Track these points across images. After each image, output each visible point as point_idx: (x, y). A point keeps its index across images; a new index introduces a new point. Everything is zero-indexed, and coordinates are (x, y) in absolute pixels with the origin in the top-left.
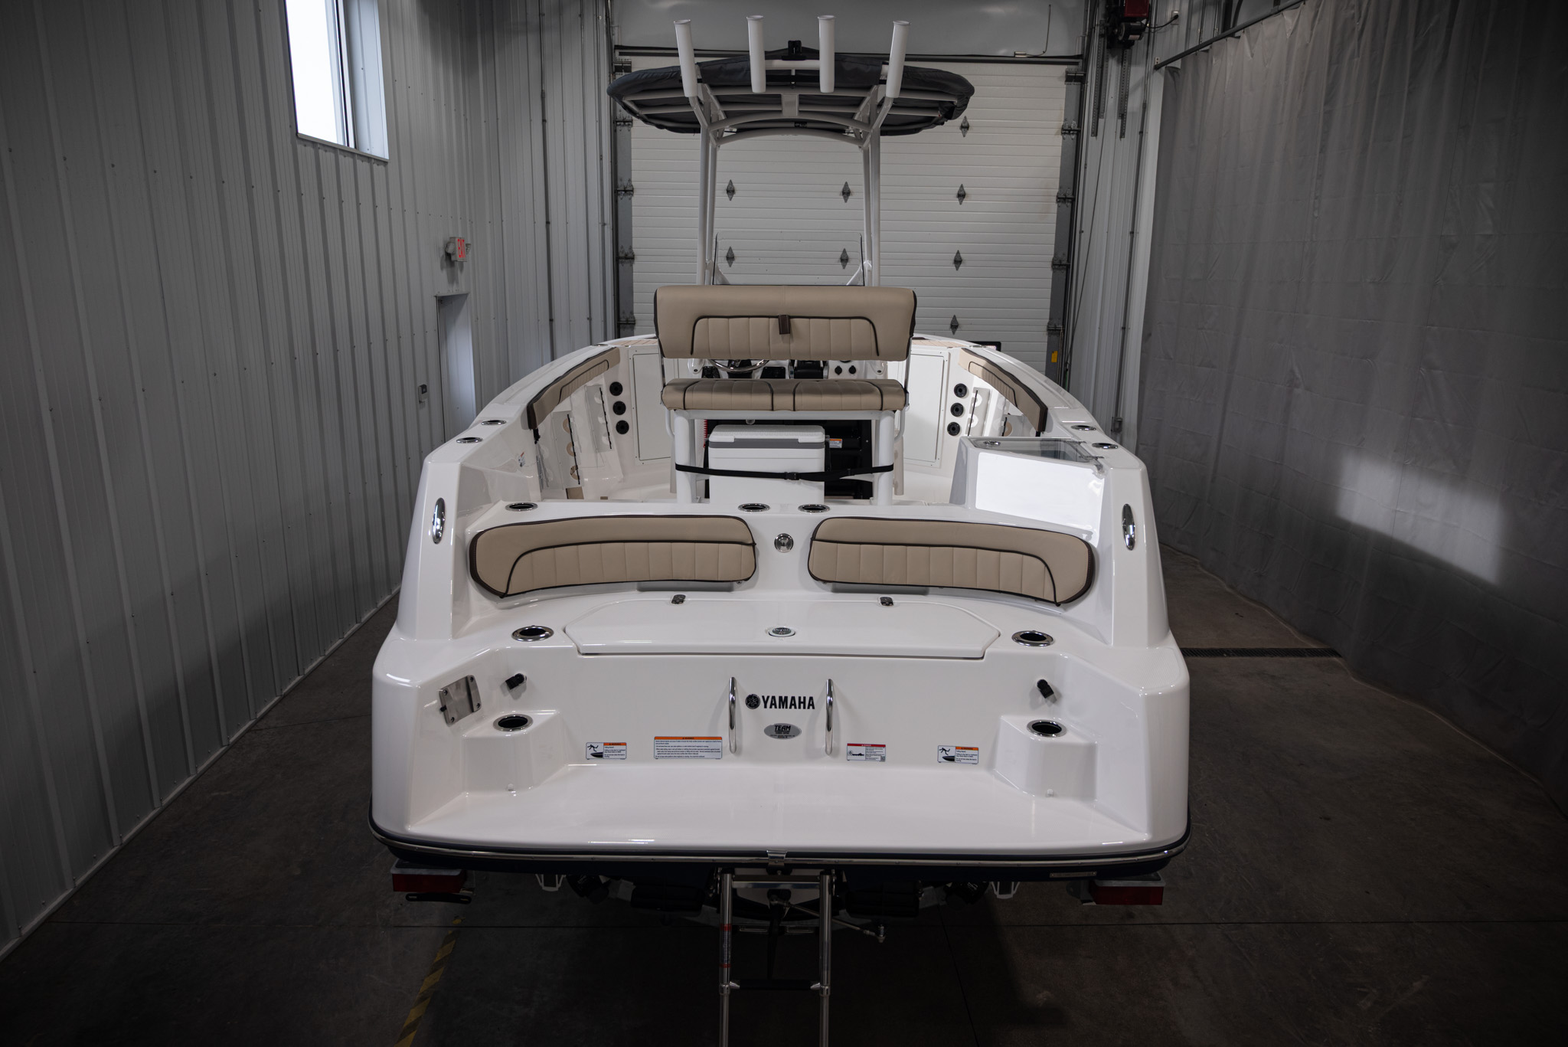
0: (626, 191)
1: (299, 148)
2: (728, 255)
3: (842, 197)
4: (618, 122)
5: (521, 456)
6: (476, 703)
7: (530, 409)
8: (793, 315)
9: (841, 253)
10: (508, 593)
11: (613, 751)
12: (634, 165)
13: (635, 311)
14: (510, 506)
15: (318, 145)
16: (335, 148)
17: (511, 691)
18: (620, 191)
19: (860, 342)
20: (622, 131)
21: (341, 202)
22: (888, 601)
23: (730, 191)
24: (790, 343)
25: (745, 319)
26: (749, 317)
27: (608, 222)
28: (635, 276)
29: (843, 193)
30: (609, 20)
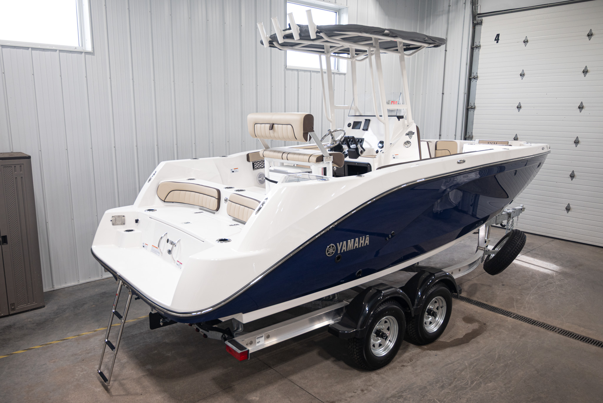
0: (474, 78)
1: (288, 72)
2: (518, 106)
3: (583, 74)
4: (474, 47)
5: (234, 169)
6: (123, 223)
7: (248, 155)
8: (274, 123)
9: (579, 104)
10: (165, 201)
11: (146, 246)
12: (480, 66)
13: (473, 132)
14: (188, 179)
15: (299, 71)
16: (311, 71)
17: (136, 223)
18: (472, 78)
19: (291, 134)
20: (476, 51)
21: (311, 89)
22: (234, 225)
23: (522, 75)
24: (274, 133)
25: (264, 124)
26: (265, 124)
27: (466, 93)
28: (475, 116)
29: (583, 72)
30: (473, 3)
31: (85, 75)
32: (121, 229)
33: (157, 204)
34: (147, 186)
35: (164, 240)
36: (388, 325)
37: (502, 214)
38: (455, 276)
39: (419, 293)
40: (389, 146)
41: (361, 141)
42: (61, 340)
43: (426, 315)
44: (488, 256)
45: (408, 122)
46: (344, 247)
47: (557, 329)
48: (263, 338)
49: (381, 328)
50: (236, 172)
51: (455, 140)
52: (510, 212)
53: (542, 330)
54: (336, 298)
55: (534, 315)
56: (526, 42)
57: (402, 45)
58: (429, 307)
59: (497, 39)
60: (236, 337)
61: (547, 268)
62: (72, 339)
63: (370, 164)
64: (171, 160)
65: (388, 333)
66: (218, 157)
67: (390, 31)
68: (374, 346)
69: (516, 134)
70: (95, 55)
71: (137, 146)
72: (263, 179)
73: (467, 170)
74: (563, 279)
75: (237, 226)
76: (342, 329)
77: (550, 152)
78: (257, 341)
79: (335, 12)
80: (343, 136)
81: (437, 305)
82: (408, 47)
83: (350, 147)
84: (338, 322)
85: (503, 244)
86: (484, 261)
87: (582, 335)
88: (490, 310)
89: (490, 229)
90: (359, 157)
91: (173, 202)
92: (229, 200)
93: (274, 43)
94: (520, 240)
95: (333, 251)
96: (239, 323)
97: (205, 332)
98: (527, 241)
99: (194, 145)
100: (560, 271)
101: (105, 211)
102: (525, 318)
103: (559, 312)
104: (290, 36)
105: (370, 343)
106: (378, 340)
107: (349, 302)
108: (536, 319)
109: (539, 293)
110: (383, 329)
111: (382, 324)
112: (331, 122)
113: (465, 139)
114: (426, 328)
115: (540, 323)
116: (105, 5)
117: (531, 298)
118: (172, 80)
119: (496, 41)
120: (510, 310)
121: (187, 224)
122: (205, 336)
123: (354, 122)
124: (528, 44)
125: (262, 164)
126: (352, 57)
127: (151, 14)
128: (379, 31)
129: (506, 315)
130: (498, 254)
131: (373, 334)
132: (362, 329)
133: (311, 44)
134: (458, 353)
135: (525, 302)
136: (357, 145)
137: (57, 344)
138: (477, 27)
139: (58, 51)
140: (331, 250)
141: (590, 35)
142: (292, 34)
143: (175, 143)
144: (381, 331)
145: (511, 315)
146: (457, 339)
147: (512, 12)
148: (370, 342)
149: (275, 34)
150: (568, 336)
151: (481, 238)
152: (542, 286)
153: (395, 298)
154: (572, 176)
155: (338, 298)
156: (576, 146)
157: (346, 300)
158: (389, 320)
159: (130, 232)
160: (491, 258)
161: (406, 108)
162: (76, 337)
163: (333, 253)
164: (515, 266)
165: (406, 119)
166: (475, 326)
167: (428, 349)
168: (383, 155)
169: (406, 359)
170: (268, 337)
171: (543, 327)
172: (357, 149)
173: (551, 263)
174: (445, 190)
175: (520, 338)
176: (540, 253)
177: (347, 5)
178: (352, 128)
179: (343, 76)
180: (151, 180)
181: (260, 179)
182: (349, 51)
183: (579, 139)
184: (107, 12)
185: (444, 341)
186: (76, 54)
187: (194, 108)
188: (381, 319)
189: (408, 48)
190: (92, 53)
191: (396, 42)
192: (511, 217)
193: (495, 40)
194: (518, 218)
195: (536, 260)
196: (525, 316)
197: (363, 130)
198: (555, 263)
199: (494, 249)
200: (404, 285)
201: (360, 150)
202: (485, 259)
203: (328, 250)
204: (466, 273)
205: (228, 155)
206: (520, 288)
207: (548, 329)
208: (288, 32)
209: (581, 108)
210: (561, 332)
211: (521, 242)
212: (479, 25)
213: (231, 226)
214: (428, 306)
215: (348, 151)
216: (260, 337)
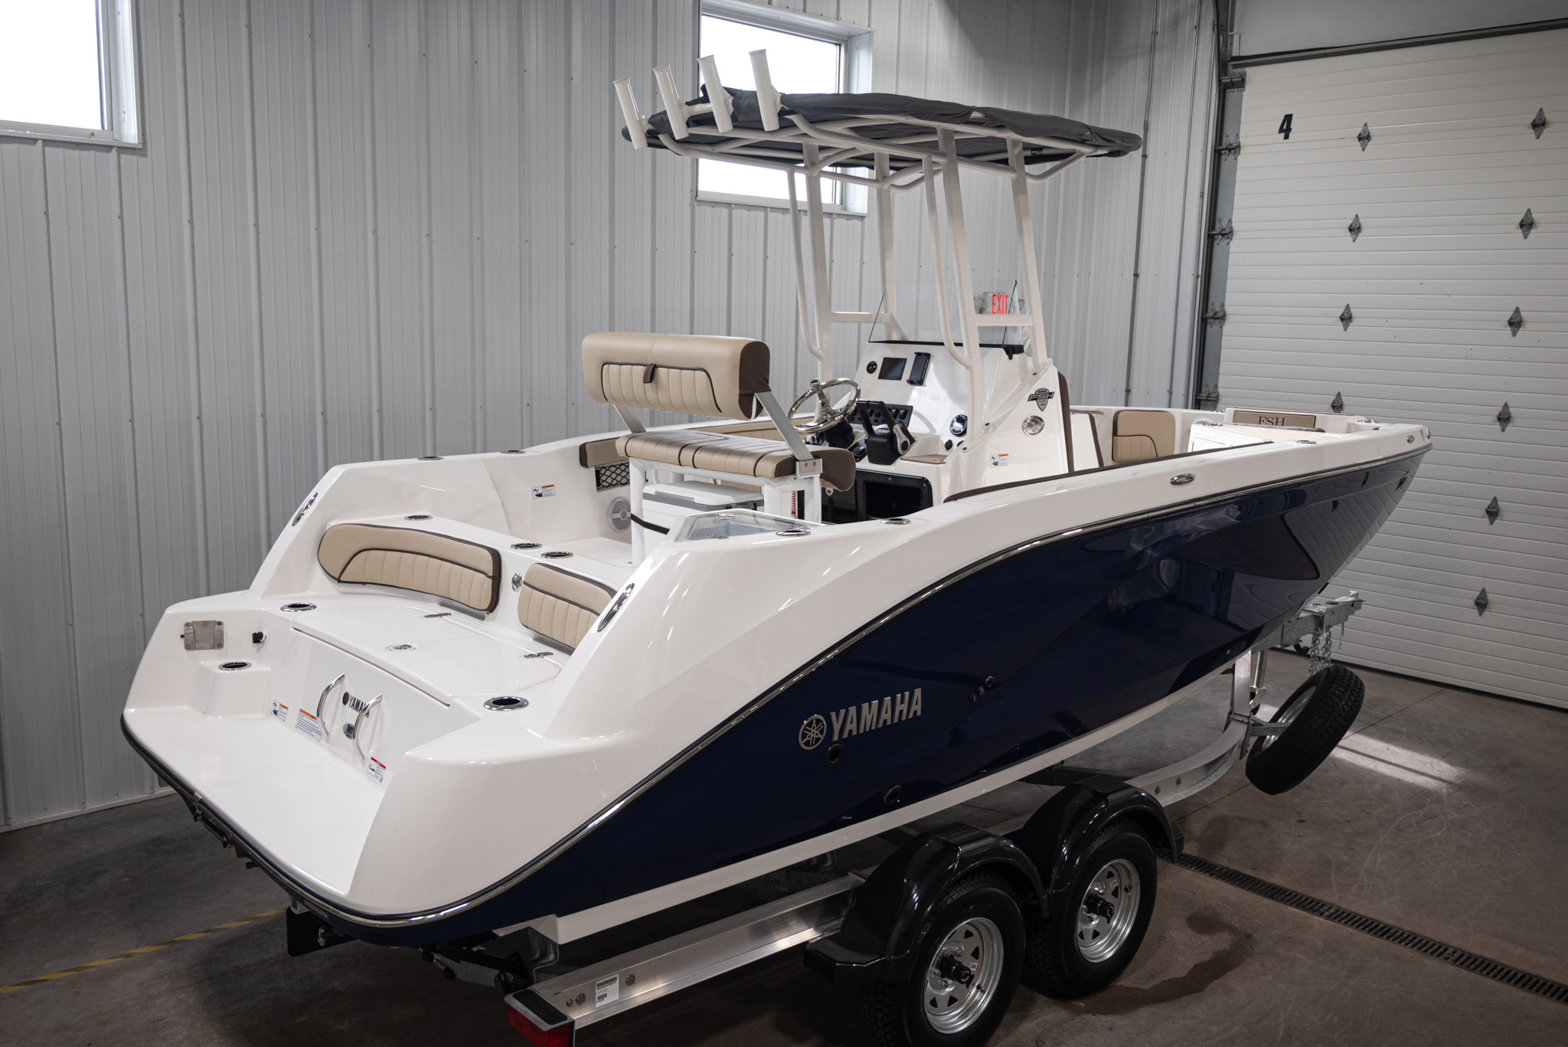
0: (1223, 235)
1: (700, 210)
2: (1343, 315)
3: (1520, 231)
4: (1223, 150)
5: (543, 487)
6: (217, 643)
7: (583, 449)
8: (657, 364)
9: (1511, 314)
10: (341, 579)
11: (282, 712)
12: (1238, 201)
13: (1219, 385)
14: (410, 515)
15: (733, 206)
16: (766, 208)
17: (256, 644)
18: (1216, 234)
19: (703, 396)
20: (1227, 160)
21: (766, 257)
22: (539, 655)
23: (1355, 229)
24: (657, 393)
25: (630, 366)
26: (632, 365)
27: (1200, 274)
28: (1225, 341)
29: (1522, 225)
30: (1221, 28)
31: (116, 212)
32: (210, 660)
33: (318, 587)
34: (289, 534)
35: (336, 696)
36: (974, 942)
37: (1298, 619)
38: (1165, 801)
39: (1065, 850)
40: (983, 431)
41: (903, 413)
42: (26, 984)
43: (1084, 913)
44: (1258, 739)
45: (1035, 362)
46: (851, 723)
47: (1450, 951)
48: (617, 984)
49: (955, 953)
50: (548, 495)
51: (1170, 407)
52: (1320, 612)
53: (1409, 953)
54: (829, 863)
55: (1386, 911)
56: (1364, 138)
57: (1019, 148)
58: (1092, 889)
59: (1285, 128)
60: (538, 982)
61: (1423, 771)
62: (58, 980)
63: (927, 481)
64: (363, 461)
65: (974, 967)
66: (498, 454)
67: (986, 114)
68: (934, 1003)
69: (1339, 394)
70: (149, 154)
71: (263, 415)
72: (624, 515)
73: (1198, 503)
74: (1468, 806)
75: (546, 657)
76: (842, 956)
77: (1430, 448)
78: (599, 992)
79: (836, 44)
80: (852, 399)
81: (1114, 883)
82: (1037, 153)
83: (873, 430)
84: (831, 934)
85: (1299, 705)
86: (1247, 754)
87: (1519, 968)
88: (1265, 895)
89: (1265, 659)
90: (899, 461)
91: (364, 583)
92: (525, 583)
93: (660, 136)
94: (1347, 697)
95: (820, 736)
96: (546, 942)
97: (449, 962)
98: (1368, 693)
99: (428, 413)
100: (1459, 782)
101: (167, 607)
102: (1360, 919)
103: (1456, 902)
104: (708, 120)
105: (923, 997)
106: (947, 986)
107: (864, 878)
108: (1391, 922)
109: (1400, 844)
110: (959, 955)
111: (957, 942)
112: (820, 358)
113: (1198, 405)
114: (1081, 948)
115: (1403, 934)
116: (182, 15)
117: (1380, 859)
118: (370, 228)
119: (1283, 135)
120: (1320, 895)
121: (403, 651)
122: (449, 974)
123: (886, 360)
124: (1370, 145)
125: (624, 474)
126: (880, 179)
127: (313, 42)
128: (958, 113)
129: (1308, 910)
130: (1287, 735)
131: (932, 970)
132: (901, 957)
133: (766, 141)
134: (1173, 1023)
135: (1362, 872)
136: (891, 427)
137: (14, 995)
138: (1232, 94)
139: (40, 143)
140: (813, 733)
141: (1539, 125)
142: (712, 113)
143: (375, 407)
144: (955, 960)
145: (1321, 910)
146: (1169, 980)
147: (1326, 55)
148: (923, 994)
149: (665, 113)
150: (1481, 971)
151: (1238, 689)
152: (1411, 826)
153: (994, 866)
154: (1493, 513)
155: (833, 864)
156: (1503, 430)
157: (856, 871)
158: (976, 928)
159: (237, 671)
160: (1266, 745)
161: (1031, 325)
162: (71, 973)
163: (818, 740)
164: (1336, 766)
165: (1029, 355)
166: (1221, 941)
167: (1087, 1011)
168: (964, 456)
169: (1025, 1040)
170: (630, 981)
171: (1410, 945)
172: (891, 437)
173: (1435, 757)
174: (1141, 553)
175: (1347, 977)
176: (1405, 729)
177: (869, 26)
178: (881, 377)
179: (858, 223)
180: (303, 519)
181: (618, 516)
182: (873, 160)
183: (1511, 410)
184: (186, 38)
185: (1134, 986)
186: (92, 153)
187: (432, 309)
188: (956, 926)
189: (1036, 156)
190: (139, 149)
191: (1004, 140)
192: (1325, 625)
193: (1281, 130)
194: (1343, 627)
195: (1393, 748)
196: (1363, 913)
197: (911, 382)
198: (1445, 757)
199: (1275, 719)
200: (1021, 827)
201: (901, 439)
202: (1249, 749)
203: (805, 731)
204: (1196, 790)
205: (528, 447)
206: (1347, 830)
207: (1425, 951)
208: (700, 108)
209: (1515, 323)
210: (1461, 960)
211: (1350, 703)
212: (1236, 90)
213: (530, 660)
214: (1089, 887)
215: (866, 441)
216: (607, 982)
